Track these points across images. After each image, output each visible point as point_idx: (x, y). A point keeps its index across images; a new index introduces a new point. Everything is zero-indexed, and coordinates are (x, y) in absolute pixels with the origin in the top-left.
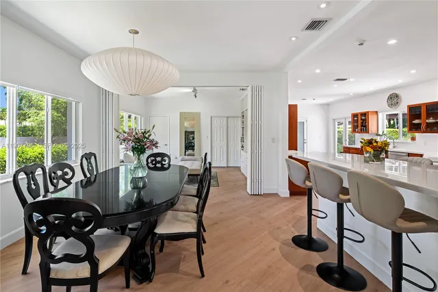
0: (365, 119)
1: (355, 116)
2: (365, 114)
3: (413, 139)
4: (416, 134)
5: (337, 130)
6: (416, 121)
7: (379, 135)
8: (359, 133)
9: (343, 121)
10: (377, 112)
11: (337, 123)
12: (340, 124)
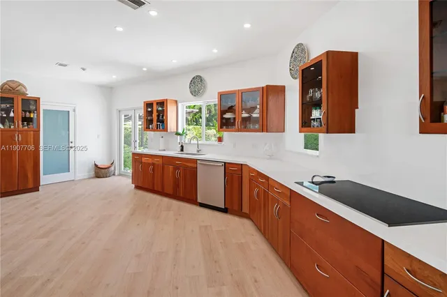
0: (163, 111)
1: (149, 105)
2: (162, 103)
3: (220, 139)
4: (225, 133)
5: (123, 126)
6: (228, 115)
7: (179, 134)
8: (154, 131)
9: (131, 113)
10: (176, 101)
11: (123, 117)
12: (128, 118)
